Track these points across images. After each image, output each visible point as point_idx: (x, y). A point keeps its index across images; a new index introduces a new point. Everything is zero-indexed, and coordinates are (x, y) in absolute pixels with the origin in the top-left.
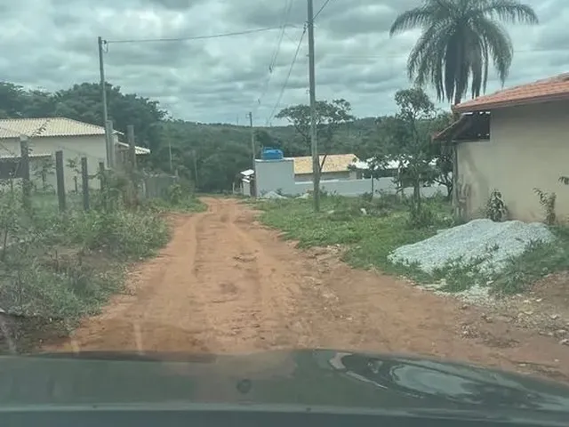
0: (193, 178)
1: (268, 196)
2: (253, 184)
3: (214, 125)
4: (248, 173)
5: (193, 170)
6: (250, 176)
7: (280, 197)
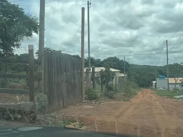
0: (138, 83)
1: (160, 89)
2: (156, 85)
3: (144, 66)
4: (154, 82)
5: (137, 80)
6: (155, 83)
7: (164, 89)
